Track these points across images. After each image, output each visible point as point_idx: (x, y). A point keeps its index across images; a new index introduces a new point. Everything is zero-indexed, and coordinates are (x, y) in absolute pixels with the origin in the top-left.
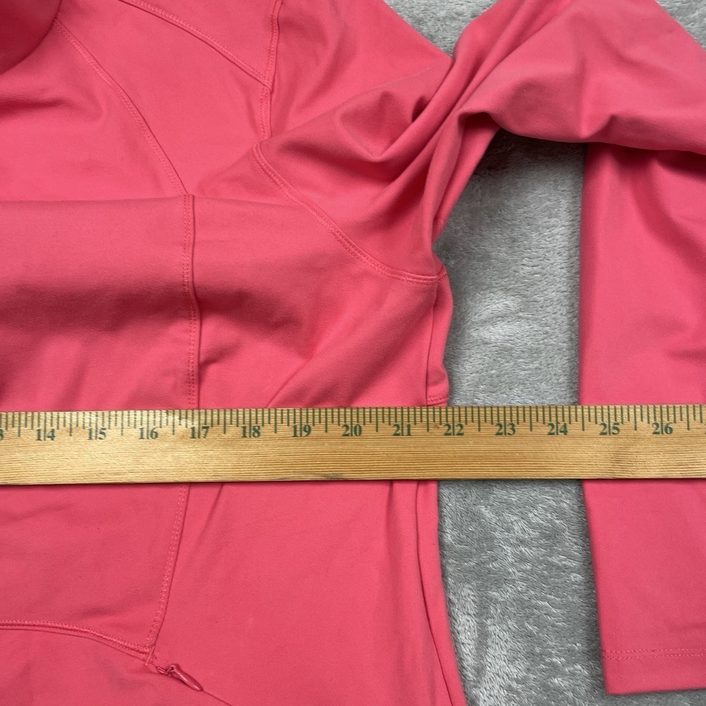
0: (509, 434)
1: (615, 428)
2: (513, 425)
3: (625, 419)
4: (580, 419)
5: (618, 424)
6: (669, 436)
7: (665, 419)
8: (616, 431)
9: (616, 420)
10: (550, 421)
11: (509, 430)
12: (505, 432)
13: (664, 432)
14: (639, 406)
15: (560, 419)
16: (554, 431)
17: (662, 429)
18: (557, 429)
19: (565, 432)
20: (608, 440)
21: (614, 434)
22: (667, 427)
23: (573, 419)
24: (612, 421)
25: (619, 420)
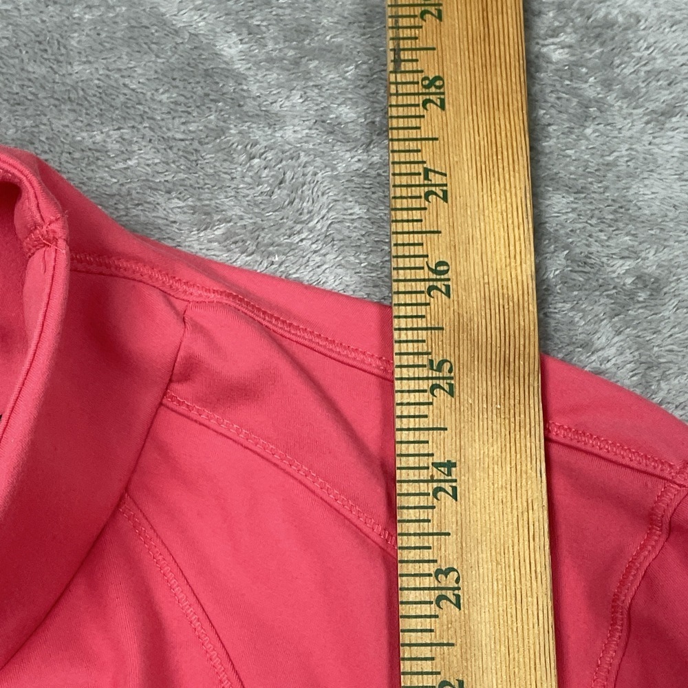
0: (457, 581)
1: (439, 369)
2: (438, 572)
3: (422, 347)
4: (423, 436)
5: (431, 362)
6: (452, 267)
7: (421, 274)
8: (446, 366)
9: (424, 366)
10: (428, 494)
11: (450, 581)
12: (454, 589)
13: (446, 276)
14: (396, 321)
15: (424, 475)
16: (447, 486)
17: (441, 280)
18: (445, 481)
19: (450, 465)
20: (464, 384)
21: (450, 371)
22: (435, 271)
23: (424, 449)
24: (424, 373)
25: (424, 360)
